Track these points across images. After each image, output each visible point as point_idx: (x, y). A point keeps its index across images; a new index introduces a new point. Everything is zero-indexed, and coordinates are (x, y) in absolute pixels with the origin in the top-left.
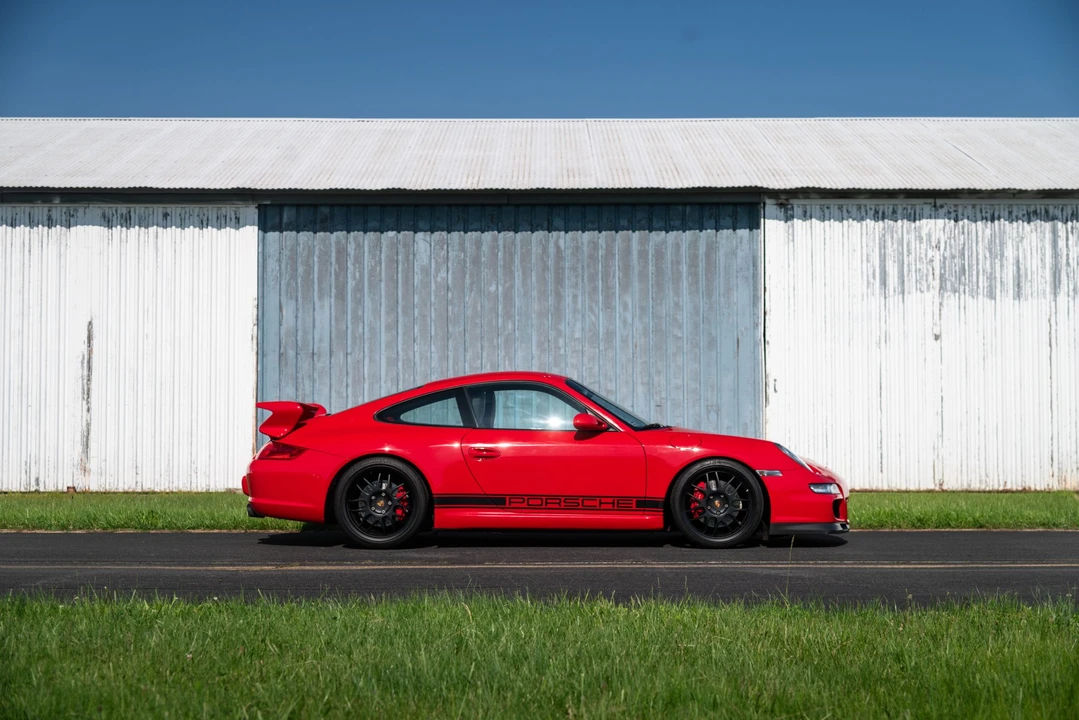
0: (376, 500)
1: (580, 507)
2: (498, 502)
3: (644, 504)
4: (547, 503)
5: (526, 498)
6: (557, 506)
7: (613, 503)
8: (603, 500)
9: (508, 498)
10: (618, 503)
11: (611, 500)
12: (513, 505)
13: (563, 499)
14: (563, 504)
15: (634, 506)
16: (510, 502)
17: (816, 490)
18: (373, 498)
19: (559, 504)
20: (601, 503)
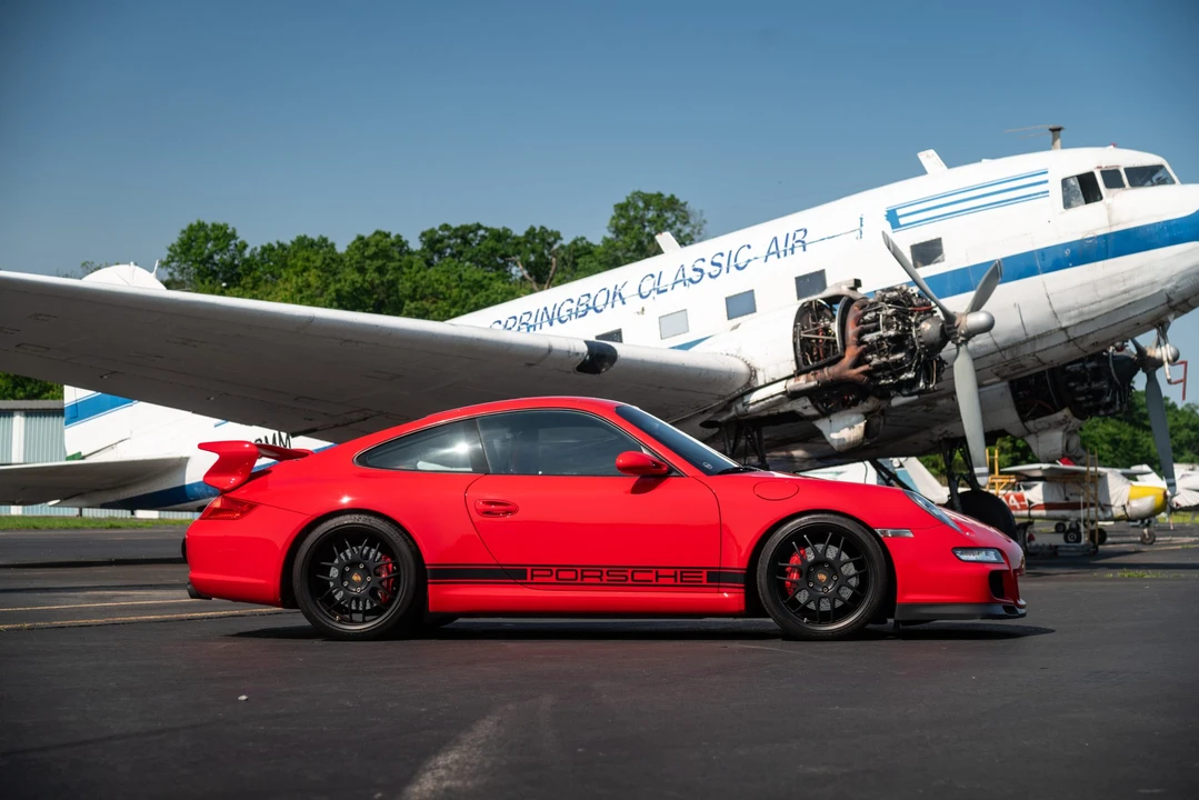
0: (351, 573)
1: (630, 582)
2: (516, 575)
3: (717, 578)
4: (583, 577)
5: (554, 569)
6: (597, 581)
7: (675, 576)
8: (661, 572)
9: (529, 569)
10: (682, 577)
11: (672, 572)
12: (536, 580)
13: (605, 570)
14: (605, 577)
15: (705, 579)
16: (533, 576)
17: (964, 557)
18: (347, 569)
19: (600, 577)
20: (657, 576)
